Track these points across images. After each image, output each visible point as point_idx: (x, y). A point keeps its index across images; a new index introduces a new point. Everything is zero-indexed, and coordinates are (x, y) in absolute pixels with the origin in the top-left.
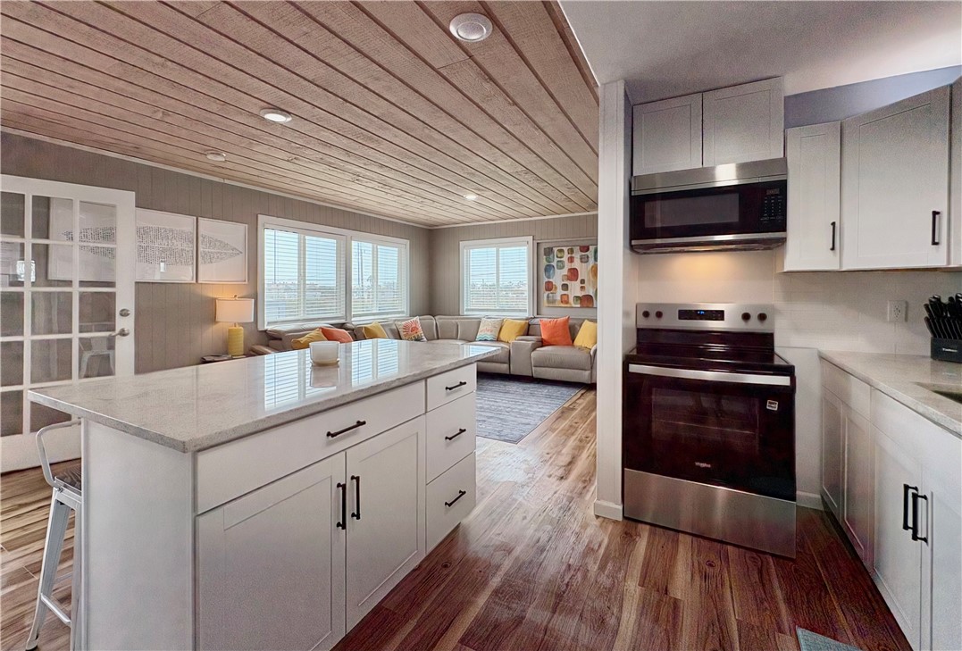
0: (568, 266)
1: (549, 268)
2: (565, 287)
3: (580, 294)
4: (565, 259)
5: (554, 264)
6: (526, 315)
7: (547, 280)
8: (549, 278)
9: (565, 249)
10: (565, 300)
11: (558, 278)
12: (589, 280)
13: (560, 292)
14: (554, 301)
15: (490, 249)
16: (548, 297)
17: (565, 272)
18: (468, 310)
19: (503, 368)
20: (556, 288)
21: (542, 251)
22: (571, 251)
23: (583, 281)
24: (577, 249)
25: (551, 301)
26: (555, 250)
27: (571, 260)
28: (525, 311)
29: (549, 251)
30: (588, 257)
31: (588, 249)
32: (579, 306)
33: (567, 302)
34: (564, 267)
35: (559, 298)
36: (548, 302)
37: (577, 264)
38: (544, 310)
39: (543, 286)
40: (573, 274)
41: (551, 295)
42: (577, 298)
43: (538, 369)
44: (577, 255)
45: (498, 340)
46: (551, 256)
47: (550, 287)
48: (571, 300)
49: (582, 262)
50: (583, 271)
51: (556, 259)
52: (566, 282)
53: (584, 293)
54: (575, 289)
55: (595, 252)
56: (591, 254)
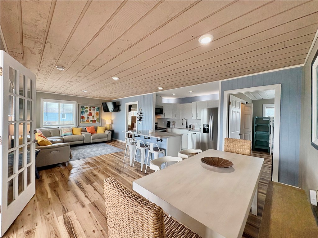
0: (89, 112)
1: (82, 112)
2: (88, 117)
3: (92, 119)
4: (88, 110)
5: (85, 111)
6: (74, 126)
7: (82, 115)
8: (83, 115)
9: (88, 107)
10: (88, 121)
11: (86, 115)
12: (95, 116)
13: (86, 119)
14: (84, 122)
16: (82, 120)
17: (88, 113)
19: (82, 142)
21: (80, 107)
22: (90, 108)
23: (93, 116)
24: (92, 107)
26: (85, 107)
27: (90, 110)
28: (73, 125)
29: (83, 107)
31: (95, 108)
32: (92, 123)
33: (88, 122)
34: (87, 112)
35: (86, 121)
36: (82, 122)
37: (92, 111)
38: (80, 124)
39: (80, 117)
40: (90, 114)
41: (83, 120)
42: (91, 121)
43: (93, 140)
44: (92, 109)
45: (73, 134)
46: (84, 109)
47: (83, 117)
48: (90, 121)
50: (94, 113)
51: (85, 110)
52: (88, 116)
53: (93, 119)
54: (91, 118)
55: (97, 109)
56: (96, 109)
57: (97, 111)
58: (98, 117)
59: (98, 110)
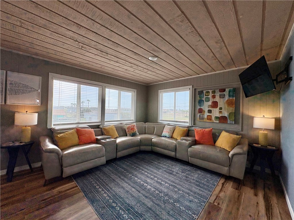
0: (211, 100)
1: (201, 102)
2: (210, 111)
3: (218, 115)
4: (210, 96)
5: (204, 99)
6: (188, 125)
7: (199, 107)
8: (200, 106)
9: (210, 91)
10: (209, 118)
11: (206, 106)
12: (225, 108)
13: (206, 114)
14: (203, 119)
15: (171, 93)
16: (200, 116)
17: (210, 103)
18: (161, 120)
19: (172, 154)
20: (204, 112)
21: (197, 93)
22: (214, 92)
23: (221, 109)
24: (217, 91)
25: (202, 118)
26: (205, 92)
27: (214, 97)
28: (187, 122)
29: (201, 93)
30: (224, 95)
31: (224, 90)
32: (218, 122)
33: (211, 120)
34: (209, 101)
35: (206, 117)
36: (200, 119)
37: (217, 99)
38: (198, 123)
39: (197, 111)
40: (215, 105)
41: (201, 115)
42: (217, 118)
43: (192, 159)
44: (218, 94)
45: (172, 137)
46: (202, 95)
47: (201, 111)
48: (213, 118)
49: (220, 97)
50: (221, 103)
51: (205, 97)
52: (210, 109)
53: (221, 115)
54: (216, 113)
55: (230, 92)
56: (226, 93)
57: (229, 96)
58: (232, 109)
59: (231, 94)
